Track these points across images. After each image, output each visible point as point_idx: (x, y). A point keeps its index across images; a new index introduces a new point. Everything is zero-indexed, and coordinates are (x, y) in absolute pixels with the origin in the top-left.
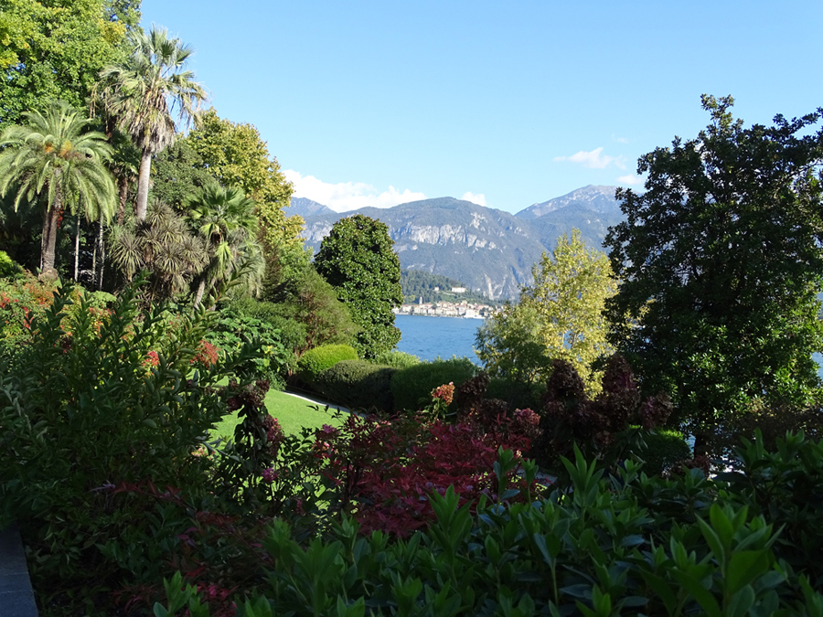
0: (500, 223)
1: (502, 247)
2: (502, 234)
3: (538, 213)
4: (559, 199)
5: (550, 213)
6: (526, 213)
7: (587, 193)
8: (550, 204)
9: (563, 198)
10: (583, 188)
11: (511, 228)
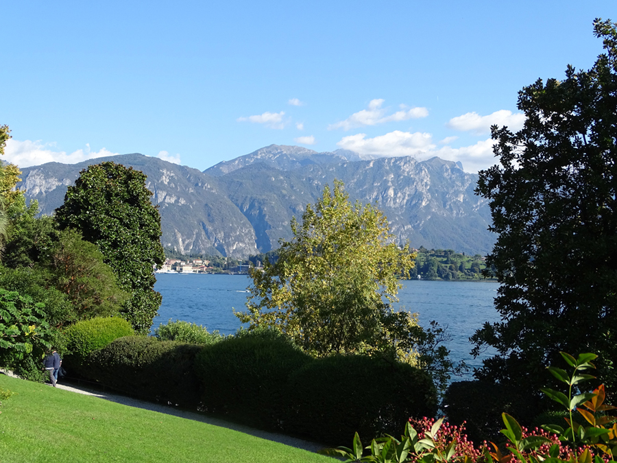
0: (189, 180)
1: (191, 202)
2: (191, 190)
3: (225, 170)
4: (245, 157)
5: (236, 171)
6: (214, 171)
7: (270, 152)
8: (237, 162)
9: (248, 156)
10: (267, 147)
11: (200, 185)
